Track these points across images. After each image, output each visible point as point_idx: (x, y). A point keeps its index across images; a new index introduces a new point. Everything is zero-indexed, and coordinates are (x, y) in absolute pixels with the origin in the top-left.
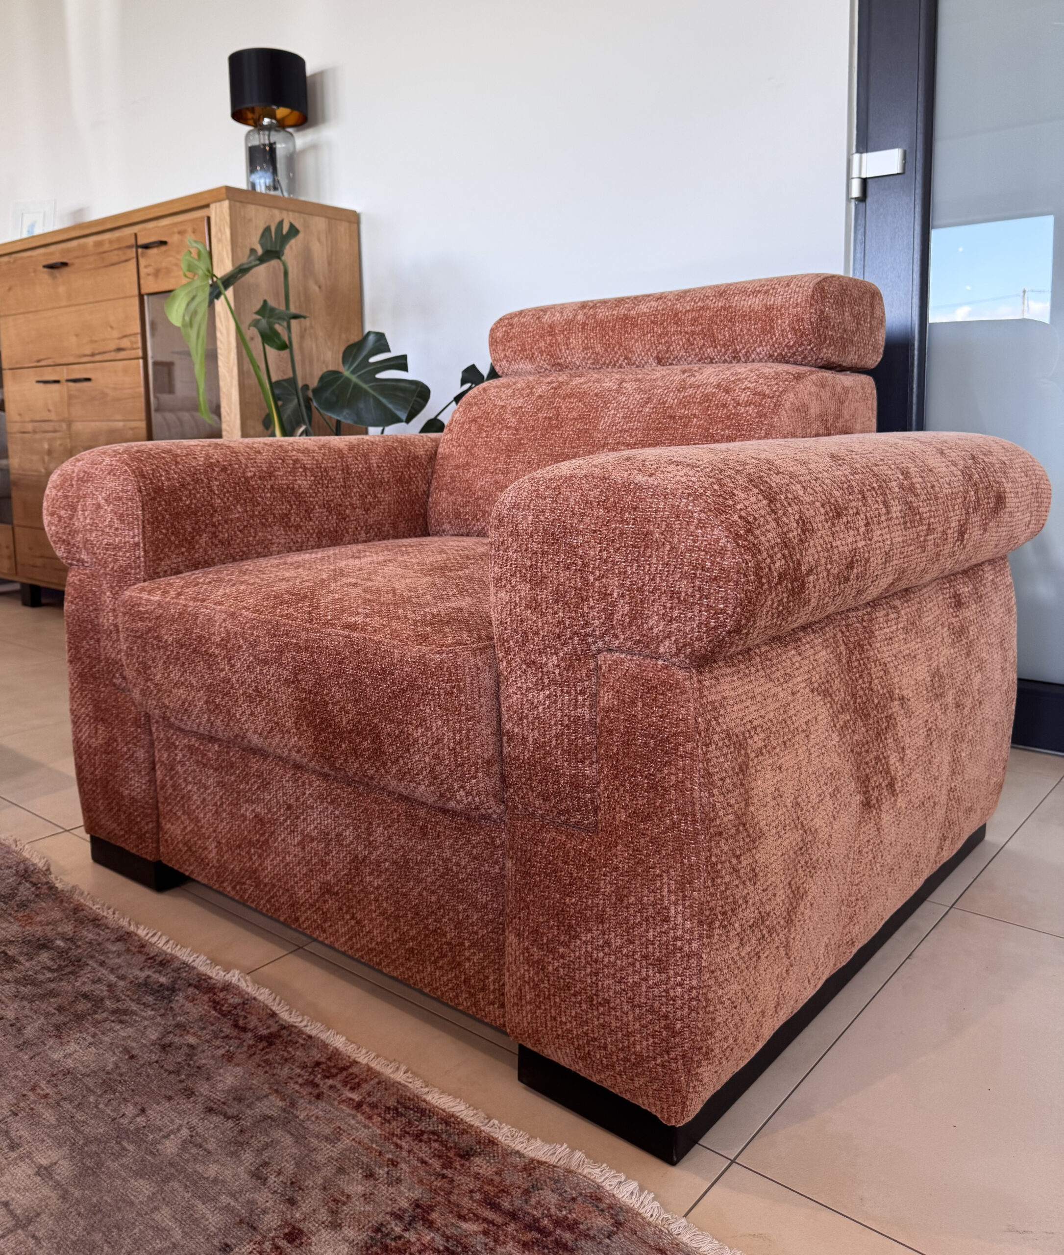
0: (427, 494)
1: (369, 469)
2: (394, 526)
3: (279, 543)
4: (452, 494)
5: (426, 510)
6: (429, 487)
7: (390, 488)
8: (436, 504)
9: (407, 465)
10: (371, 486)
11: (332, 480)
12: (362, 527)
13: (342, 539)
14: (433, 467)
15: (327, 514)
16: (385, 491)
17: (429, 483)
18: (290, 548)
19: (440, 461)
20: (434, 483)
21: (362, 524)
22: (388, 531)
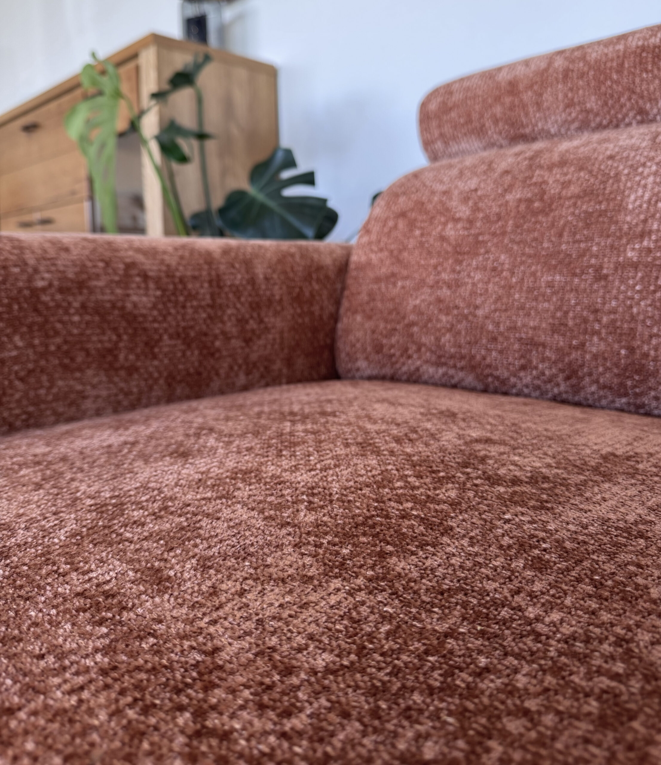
0: (335, 318)
1: (252, 281)
2: (289, 362)
3: (97, 397)
4: (370, 318)
5: (333, 341)
6: (338, 309)
7: (283, 309)
8: (348, 331)
9: (308, 278)
10: (255, 306)
11: (191, 296)
12: (240, 367)
13: (208, 385)
14: (343, 282)
15: (183, 347)
16: (276, 313)
17: (338, 303)
18: (119, 403)
19: (354, 273)
20: (345, 304)
21: (240, 361)
22: (280, 370)
